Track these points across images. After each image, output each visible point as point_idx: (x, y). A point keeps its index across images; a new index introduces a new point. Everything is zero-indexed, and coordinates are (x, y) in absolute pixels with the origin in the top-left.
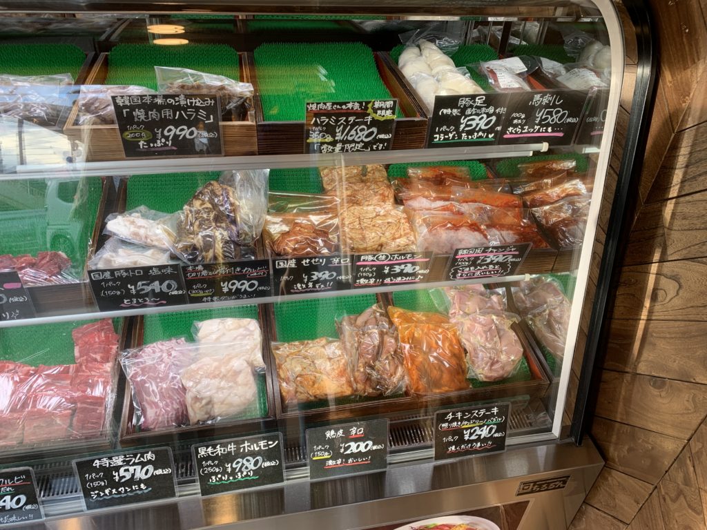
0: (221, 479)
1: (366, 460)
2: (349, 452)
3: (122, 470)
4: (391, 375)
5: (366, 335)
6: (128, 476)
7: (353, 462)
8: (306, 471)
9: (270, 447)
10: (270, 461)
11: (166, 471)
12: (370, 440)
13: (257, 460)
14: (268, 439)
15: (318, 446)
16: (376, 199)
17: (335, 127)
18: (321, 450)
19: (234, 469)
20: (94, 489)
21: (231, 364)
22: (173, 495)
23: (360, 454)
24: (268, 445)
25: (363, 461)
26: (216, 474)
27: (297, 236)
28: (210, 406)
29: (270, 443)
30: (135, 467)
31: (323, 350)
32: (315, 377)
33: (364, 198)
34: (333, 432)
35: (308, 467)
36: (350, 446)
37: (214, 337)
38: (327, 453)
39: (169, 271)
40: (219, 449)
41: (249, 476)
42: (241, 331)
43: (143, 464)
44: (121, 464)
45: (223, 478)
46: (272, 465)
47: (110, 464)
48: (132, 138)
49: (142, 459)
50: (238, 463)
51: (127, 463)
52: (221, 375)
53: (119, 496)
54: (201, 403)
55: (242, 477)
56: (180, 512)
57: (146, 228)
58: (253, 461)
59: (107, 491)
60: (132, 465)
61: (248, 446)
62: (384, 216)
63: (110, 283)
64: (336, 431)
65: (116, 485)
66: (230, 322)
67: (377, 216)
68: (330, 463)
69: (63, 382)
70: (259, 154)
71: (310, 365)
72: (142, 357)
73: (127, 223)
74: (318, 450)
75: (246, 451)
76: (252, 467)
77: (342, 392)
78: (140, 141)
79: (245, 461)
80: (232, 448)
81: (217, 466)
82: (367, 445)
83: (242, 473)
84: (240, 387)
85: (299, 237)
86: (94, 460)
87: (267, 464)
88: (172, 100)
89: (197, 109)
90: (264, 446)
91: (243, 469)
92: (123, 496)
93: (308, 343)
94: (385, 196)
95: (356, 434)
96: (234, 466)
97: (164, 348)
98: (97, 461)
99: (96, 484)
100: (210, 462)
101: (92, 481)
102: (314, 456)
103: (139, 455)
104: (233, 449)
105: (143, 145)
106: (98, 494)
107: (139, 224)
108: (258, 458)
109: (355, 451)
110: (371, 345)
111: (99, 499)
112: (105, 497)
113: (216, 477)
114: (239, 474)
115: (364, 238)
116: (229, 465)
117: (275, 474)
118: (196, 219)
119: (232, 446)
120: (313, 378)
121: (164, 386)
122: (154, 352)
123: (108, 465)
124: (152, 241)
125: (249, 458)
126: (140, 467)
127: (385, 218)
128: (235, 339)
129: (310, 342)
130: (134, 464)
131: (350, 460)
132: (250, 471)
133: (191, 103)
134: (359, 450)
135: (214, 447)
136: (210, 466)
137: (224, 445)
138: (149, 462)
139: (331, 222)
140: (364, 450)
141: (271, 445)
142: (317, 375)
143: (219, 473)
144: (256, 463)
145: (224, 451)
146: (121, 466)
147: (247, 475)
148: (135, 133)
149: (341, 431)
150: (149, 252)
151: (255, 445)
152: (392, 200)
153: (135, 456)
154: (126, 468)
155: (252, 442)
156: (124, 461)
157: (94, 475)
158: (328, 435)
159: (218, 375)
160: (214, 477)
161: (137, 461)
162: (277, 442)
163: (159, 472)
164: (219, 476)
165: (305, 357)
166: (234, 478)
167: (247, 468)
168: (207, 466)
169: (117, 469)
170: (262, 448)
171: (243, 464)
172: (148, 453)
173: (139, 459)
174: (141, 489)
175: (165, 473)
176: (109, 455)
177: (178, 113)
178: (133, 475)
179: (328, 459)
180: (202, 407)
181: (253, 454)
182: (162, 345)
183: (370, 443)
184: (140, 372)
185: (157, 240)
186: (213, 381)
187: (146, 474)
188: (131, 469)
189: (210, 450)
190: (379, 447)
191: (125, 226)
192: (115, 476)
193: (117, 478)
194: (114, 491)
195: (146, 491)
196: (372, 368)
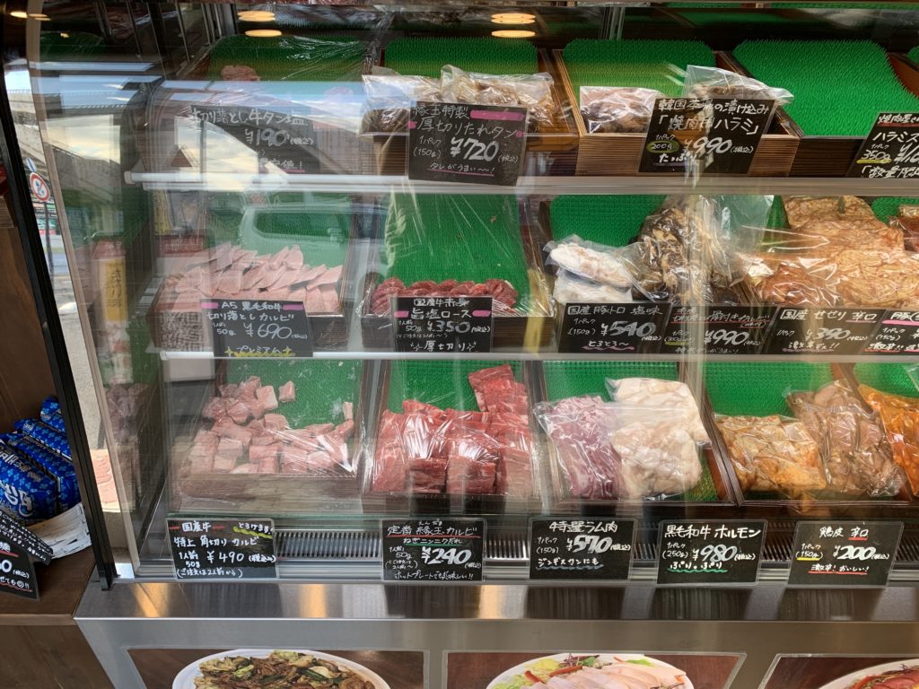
0: (683, 567)
1: (862, 571)
2: (843, 557)
3: (578, 538)
4: (877, 472)
5: (838, 418)
6: (582, 546)
7: (846, 571)
8: (785, 574)
9: (750, 536)
10: (746, 554)
11: (625, 548)
12: (874, 546)
13: (731, 550)
14: (750, 526)
15: (806, 544)
16: (877, 242)
17: (901, 144)
18: (810, 550)
19: (701, 557)
20: (543, 555)
21: (671, 433)
22: (625, 577)
23: (857, 562)
24: (748, 534)
25: (858, 571)
26: (679, 559)
27: (787, 281)
28: (653, 480)
29: (751, 531)
30: (592, 537)
31: (781, 430)
32: (778, 462)
33: (858, 241)
34: (829, 529)
35: (789, 570)
36: (846, 550)
37: (636, 399)
38: (816, 555)
39: (654, 312)
40: (690, 530)
41: (717, 568)
42: (670, 395)
43: (602, 535)
44: (578, 530)
45: (687, 566)
46: (748, 558)
47: (567, 529)
48: (657, 149)
49: (603, 529)
50: (708, 550)
51: (585, 530)
52: (662, 445)
53: (567, 568)
54: (643, 474)
55: (708, 568)
56: (625, 598)
57: (599, 261)
58: (725, 550)
59: (556, 561)
60: (590, 534)
61: (724, 531)
62: (894, 264)
63: (585, 320)
64: (834, 529)
65: (567, 555)
66: (654, 383)
67: (883, 264)
68: (818, 567)
69: (477, 431)
70: (790, 176)
71: (767, 447)
72: (559, 413)
73: (576, 254)
74: (807, 549)
75: (721, 537)
76: (722, 557)
77: (814, 484)
78: (662, 154)
79: (716, 550)
80: (705, 530)
81: (683, 550)
82: (869, 552)
83: (709, 563)
84: (685, 462)
85: (791, 284)
86: (551, 522)
87: (741, 557)
88: (721, 106)
89: (745, 116)
90: (743, 534)
91: (712, 558)
92: (571, 568)
93: (756, 420)
94: (890, 240)
95: (858, 536)
96: (703, 553)
97: (581, 406)
98: (555, 524)
99: (547, 550)
100: (676, 544)
101: (544, 545)
102: (800, 555)
103: (600, 524)
104: (706, 533)
105: (664, 158)
106: (546, 562)
107: (590, 256)
108: (732, 547)
109: (852, 557)
110: (847, 431)
111: (546, 568)
112: (552, 567)
113: (679, 563)
114: (706, 564)
115: (873, 291)
116: (698, 551)
117: (747, 571)
118: (664, 253)
119: (707, 529)
120: (776, 463)
121: (593, 449)
122: (571, 409)
123: (564, 530)
124: (606, 275)
125: (721, 546)
126: (598, 538)
127: (895, 267)
128: (663, 404)
129: (759, 418)
130: (593, 533)
131: (842, 568)
132: (719, 563)
133: (741, 110)
134: (856, 557)
135: (685, 527)
136: (676, 549)
137: (698, 526)
138: (610, 534)
139: (826, 267)
140: (862, 557)
141: (752, 534)
142: (780, 459)
143: (683, 559)
144: (728, 555)
145: (696, 533)
146: (579, 533)
147: (714, 567)
148: (662, 144)
149: (840, 530)
150: (603, 288)
151: (733, 531)
152: (902, 245)
153: (596, 525)
154: (583, 536)
155: (730, 527)
156: (582, 528)
157: (547, 539)
158: (823, 533)
159: (659, 444)
160: (676, 563)
161: (596, 531)
162: (759, 531)
163: (617, 547)
164: (683, 563)
165: (759, 437)
166: (699, 568)
167: (716, 558)
168: (672, 549)
169: (573, 536)
170: (741, 536)
171: (713, 553)
172: (610, 522)
173: (600, 528)
174: (591, 564)
175: (623, 549)
176: (569, 519)
177: (720, 121)
178: (588, 546)
179: (815, 562)
180: (645, 479)
181: (728, 542)
182: (579, 401)
183: (873, 550)
184: (562, 430)
185: (612, 275)
186: (654, 450)
187: (602, 547)
188: (588, 538)
189: (680, 529)
190: (883, 557)
191: (573, 256)
192: (568, 544)
193: (570, 547)
194: (563, 561)
195: (596, 568)
196: (852, 459)
